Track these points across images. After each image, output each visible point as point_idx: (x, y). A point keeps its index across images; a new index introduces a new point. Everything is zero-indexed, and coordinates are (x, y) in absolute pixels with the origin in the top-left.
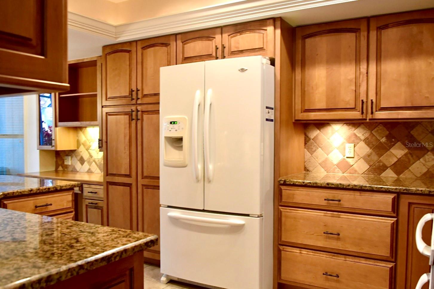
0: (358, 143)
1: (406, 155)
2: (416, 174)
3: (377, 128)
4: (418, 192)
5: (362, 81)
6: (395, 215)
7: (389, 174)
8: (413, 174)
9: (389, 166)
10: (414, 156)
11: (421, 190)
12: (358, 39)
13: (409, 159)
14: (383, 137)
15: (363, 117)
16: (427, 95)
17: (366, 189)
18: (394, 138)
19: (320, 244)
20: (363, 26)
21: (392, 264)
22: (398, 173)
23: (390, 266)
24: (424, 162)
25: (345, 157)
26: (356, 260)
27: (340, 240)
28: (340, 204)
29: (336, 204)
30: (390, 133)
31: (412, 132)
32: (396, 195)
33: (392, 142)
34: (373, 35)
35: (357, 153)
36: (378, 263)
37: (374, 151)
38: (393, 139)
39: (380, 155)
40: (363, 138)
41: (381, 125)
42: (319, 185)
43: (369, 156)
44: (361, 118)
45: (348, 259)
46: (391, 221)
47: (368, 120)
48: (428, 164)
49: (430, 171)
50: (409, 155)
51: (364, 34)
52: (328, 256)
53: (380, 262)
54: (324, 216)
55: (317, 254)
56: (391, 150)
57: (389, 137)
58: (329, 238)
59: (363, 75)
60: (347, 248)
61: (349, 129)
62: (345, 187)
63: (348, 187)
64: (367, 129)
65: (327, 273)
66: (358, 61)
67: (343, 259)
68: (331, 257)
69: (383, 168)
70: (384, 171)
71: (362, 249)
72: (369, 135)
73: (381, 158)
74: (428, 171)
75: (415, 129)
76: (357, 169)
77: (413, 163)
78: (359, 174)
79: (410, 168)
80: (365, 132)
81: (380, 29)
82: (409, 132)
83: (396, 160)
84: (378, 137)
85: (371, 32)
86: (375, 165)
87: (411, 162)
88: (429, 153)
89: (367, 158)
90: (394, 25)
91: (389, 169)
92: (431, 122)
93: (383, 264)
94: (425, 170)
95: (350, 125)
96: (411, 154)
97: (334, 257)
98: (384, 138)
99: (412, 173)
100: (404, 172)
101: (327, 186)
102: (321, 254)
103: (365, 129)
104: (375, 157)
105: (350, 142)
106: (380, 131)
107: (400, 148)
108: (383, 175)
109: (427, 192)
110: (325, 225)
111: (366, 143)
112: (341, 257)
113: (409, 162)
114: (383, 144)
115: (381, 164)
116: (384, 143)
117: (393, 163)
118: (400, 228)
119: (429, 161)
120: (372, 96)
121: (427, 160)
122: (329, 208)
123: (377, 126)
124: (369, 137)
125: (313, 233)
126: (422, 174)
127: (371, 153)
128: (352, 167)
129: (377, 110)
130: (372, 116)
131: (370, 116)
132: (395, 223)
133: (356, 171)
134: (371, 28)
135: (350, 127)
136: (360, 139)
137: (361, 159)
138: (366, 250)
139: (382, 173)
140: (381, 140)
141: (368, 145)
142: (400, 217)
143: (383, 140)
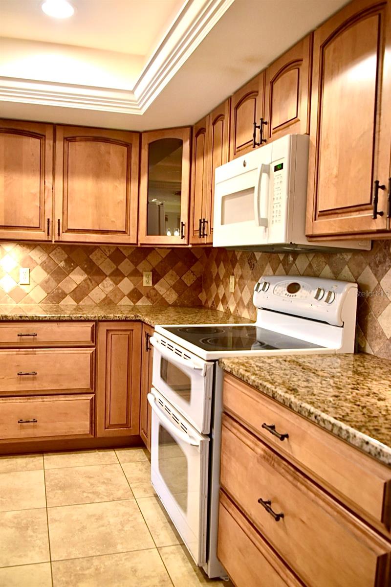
0: (34, 268)
1: (85, 280)
2: (95, 301)
3: (55, 251)
4: (116, 319)
5: (48, 197)
6: (94, 344)
7: (69, 301)
8: (93, 301)
9: (68, 293)
10: (93, 282)
11: (119, 317)
12: (42, 146)
13: (88, 285)
14: (61, 261)
15: (48, 238)
16: (113, 219)
17: (64, 319)
18: (73, 262)
19: (13, 388)
20: (49, 133)
21: (91, 395)
22: (78, 300)
23: (90, 398)
24: (102, 288)
25: (19, 285)
26: (54, 399)
27: (36, 380)
28: (36, 339)
29: (30, 339)
30: (69, 257)
31: (90, 256)
32: (94, 323)
33: (72, 266)
34: (59, 145)
35: (33, 279)
36: (78, 397)
37: (52, 277)
38: (71, 263)
39: (59, 281)
40: (39, 262)
41: (59, 247)
42: (10, 318)
43: (46, 282)
44: (47, 239)
45: (45, 400)
46: (90, 351)
47: (53, 242)
48: (106, 289)
49: (109, 297)
50: (88, 281)
51: (49, 142)
52: (22, 401)
53: (80, 395)
54: (16, 354)
55: (9, 401)
56: (70, 276)
57: (68, 261)
58: (24, 379)
59: (48, 190)
60: (45, 387)
61: (23, 251)
62: (41, 319)
63: (44, 319)
64: (44, 252)
65: (22, 420)
66: (42, 173)
67: (40, 400)
68: (26, 400)
69: (62, 295)
70: (63, 298)
71: (62, 385)
72: (46, 258)
73: (59, 285)
74: (106, 298)
75: (93, 253)
76: (33, 298)
77: (93, 289)
78: (35, 303)
79: (89, 295)
80: (42, 255)
81: (67, 140)
82: (88, 256)
83: (75, 286)
84: (56, 261)
85: (57, 142)
86: (53, 292)
87: (91, 288)
88: (107, 278)
89: (44, 285)
90: (81, 139)
91: (68, 296)
92: (109, 247)
93: (84, 397)
94: (104, 296)
95: (24, 246)
96: (90, 280)
97: (29, 401)
98: (63, 262)
99: (91, 299)
100: (83, 298)
101: (20, 319)
102: (13, 400)
103: (41, 252)
104: (53, 284)
105: (24, 267)
106: (58, 254)
107: (79, 274)
108: (62, 303)
109: (124, 318)
110: (18, 366)
111: (43, 268)
112: (37, 399)
113: (89, 288)
114: (61, 269)
115: (60, 291)
116: (63, 267)
117: (73, 289)
118: (99, 356)
119: (107, 287)
120: (59, 215)
121: (105, 286)
122: (22, 344)
123: (55, 249)
124: (47, 261)
125: (3, 377)
126: (101, 300)
127: (49, 279)
128: (28, 295)
129: (64, 231)
130: (59, 238)
131: (55, 238)
132: (94, 352)
133: (32, 300)
134: (57, 138)
135: (25, 248)
136: (36, 263)
137: (38, 286)
138: (66, 385)
139: (61, 301)
140: (60, 265)
141: (45, 270)
142: (99, 347)
143: (62, 264)
